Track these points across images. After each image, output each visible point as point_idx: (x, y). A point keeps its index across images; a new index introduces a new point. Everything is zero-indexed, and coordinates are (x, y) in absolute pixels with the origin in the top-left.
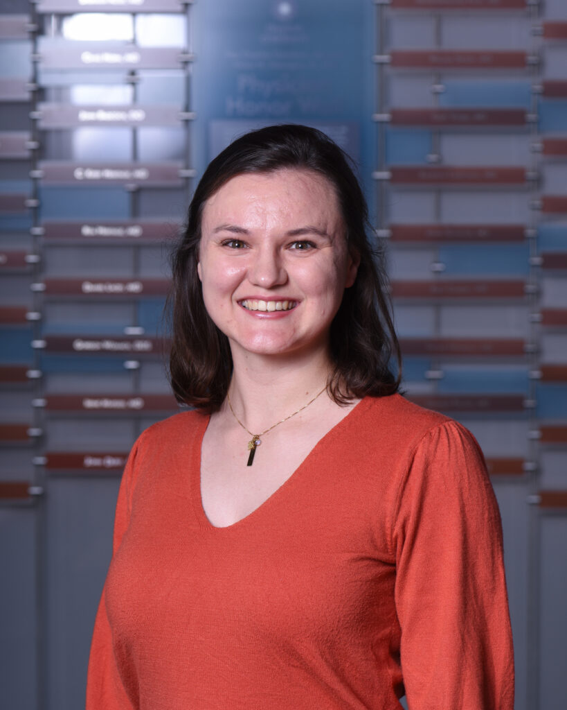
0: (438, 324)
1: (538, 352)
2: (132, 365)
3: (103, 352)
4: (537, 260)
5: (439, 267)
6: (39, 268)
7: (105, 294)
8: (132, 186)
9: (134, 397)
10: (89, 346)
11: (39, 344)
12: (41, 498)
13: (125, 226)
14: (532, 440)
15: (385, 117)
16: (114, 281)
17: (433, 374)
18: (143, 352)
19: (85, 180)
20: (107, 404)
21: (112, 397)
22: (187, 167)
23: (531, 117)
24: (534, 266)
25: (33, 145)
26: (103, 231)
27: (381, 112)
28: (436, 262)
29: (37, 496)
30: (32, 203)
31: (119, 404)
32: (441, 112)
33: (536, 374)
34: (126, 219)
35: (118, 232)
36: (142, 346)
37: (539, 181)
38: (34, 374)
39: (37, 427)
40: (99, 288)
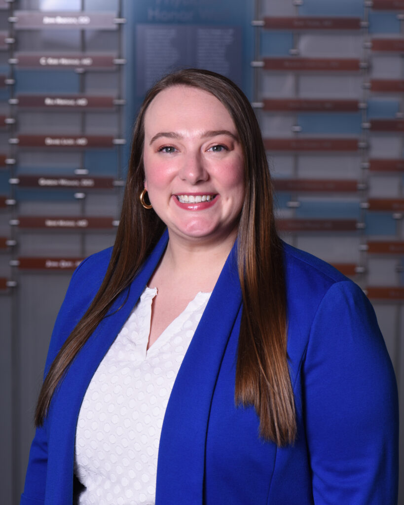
0: (296, 168)
1: (367, 189)
2: (80, 195)
3: (60, 187)
4: (367, 125)
5: (297, 128)
6: (14, 127)
7: (61, 146)
8: (80, 70)
9: (81, 219)
10: (50, 182)
11: (14, 181)
12: (15, 289)
13: (76, 98)
14: (362, 251)
15: (260, 23)
16: (67, 137)
17: (292, 204)
18: (88, 187)
19: (48, 65)
20: (62, 223)
21: (65, 219)
22: (120, 57)
23: (364, 23)
24: (364, 129)
25: (10, 40)
26: (60, 102)
27: (258, 19)
28: (296, 125)
29: (12, 288)
30: (10, 81)
31: (70, 224)
32: (300, 19)
33: (365, 205)
34: (76, 93)
35: (71, 102)
36: (87, 183)
37: (369, 69)
38: (10, 202)
39: (12, 239)
40: (57, 142)
